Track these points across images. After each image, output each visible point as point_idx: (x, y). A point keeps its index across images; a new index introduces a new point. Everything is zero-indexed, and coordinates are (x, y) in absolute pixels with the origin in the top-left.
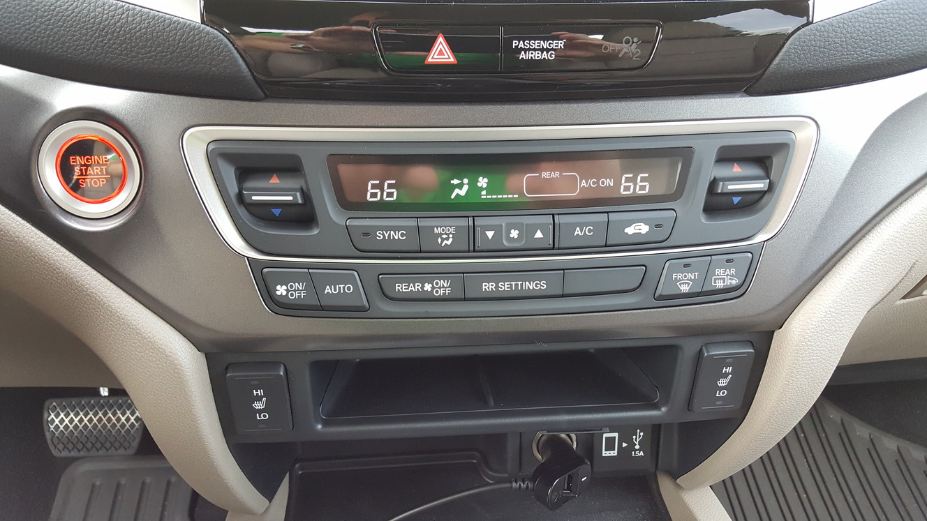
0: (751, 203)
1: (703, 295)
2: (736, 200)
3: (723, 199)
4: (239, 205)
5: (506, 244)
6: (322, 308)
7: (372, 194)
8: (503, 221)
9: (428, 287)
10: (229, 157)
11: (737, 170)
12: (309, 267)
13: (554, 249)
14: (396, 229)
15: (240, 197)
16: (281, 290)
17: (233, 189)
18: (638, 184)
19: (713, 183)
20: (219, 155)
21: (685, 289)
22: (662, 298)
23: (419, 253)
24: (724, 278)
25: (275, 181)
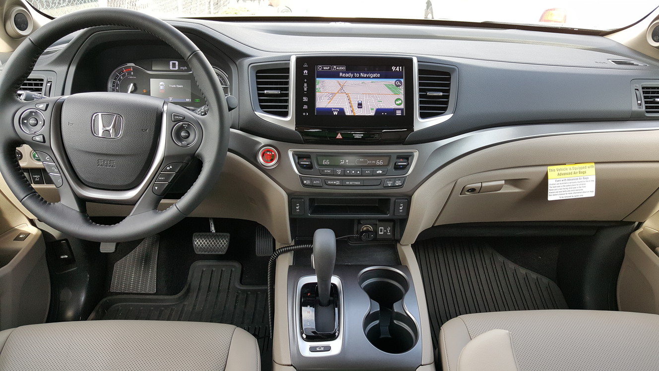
0: (405, 168)
1: (393, 187)
2: (401, 167)
3: (398, 166)
4: (298, 165)
5: (352, 174)
6: (313, 186)
7: (324, 163)
8: (351, 169)
9: (335, 182)
10: (296, 155)
11: (401, 160)
12: (311, 177)
13: (362, 175)
14: (329, 170)
15: (298, 162)
16: (305, 182)
17: (297, 161)
18: (380, 162)
19: (395, 163)
20: (294, 154)
21: (390, 185)
22: (384, 187)
23: (333, 175)
24: (398, 183)
25: (305, 159)
